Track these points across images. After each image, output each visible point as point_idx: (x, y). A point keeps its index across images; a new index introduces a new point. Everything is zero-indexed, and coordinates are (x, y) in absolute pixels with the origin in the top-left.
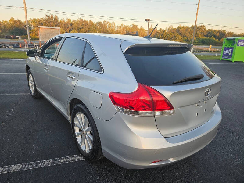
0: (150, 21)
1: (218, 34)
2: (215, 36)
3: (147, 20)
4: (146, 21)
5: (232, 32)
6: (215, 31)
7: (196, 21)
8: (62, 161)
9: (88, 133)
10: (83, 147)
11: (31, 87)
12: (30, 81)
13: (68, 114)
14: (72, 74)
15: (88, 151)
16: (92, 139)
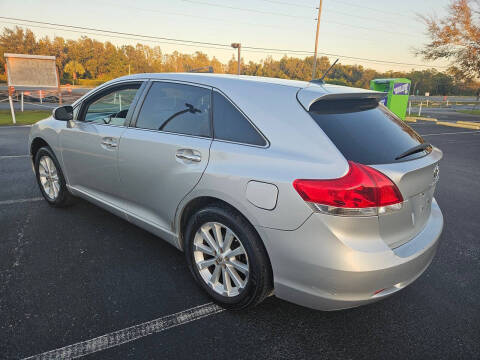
1: (350, 74)
3: (236, 46)
5: (373, 69)
6: (345, 67)
7: (316, 50)
8: (183, 318)
9: (232, 259)
10: (217, 287)
11: (46, 184)
12: (42, 172)
13: (174, 230)
14: (190, 151)
15: (232, 293)
16: (245, 268)
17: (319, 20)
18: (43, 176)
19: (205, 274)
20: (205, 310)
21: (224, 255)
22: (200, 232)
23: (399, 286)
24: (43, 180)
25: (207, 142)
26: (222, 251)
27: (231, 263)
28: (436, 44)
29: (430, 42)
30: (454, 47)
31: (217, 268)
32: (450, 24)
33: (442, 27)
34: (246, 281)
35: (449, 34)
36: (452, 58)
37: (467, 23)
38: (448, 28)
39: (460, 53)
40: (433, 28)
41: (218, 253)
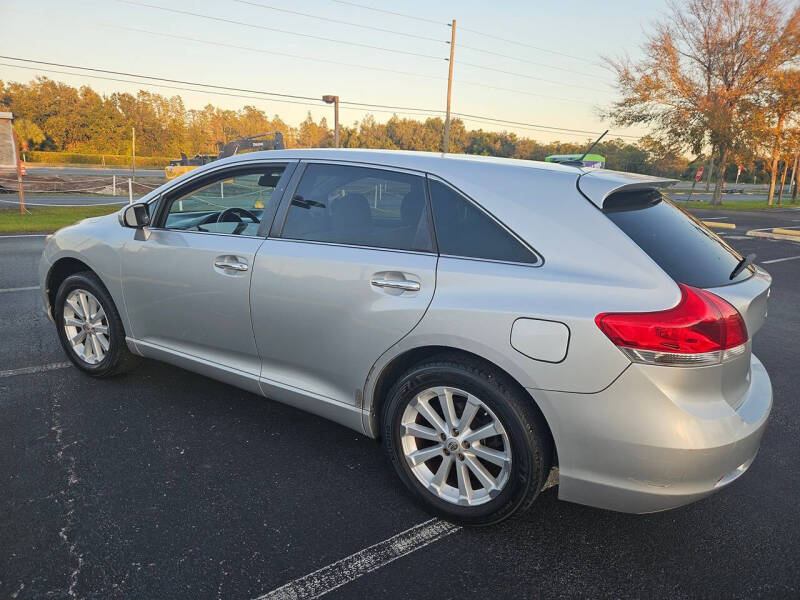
0: (340, 105)
1: (498, 146)
3: (328, 99)
4: (327, 102)
5: (531, 139)
6: (489, 136)
7: (448, 108)
8: (401, 546)
9: (475, 445)
10: (445, 492)
11: (76, 339)
12: (68, 317)
13: (361, 402)
14: (400, 275)
15: (476, 499)
16: (503, 458)
17: (451, 60)
18: (71, 324)
19: (422, 473)
20: (430, 531)
21: (460, 439)
22: (416, 403)
23: (742, 469)
24: (71, 332)
25: (431, 259)
26: (456, 433)
27: (474, 451)
28: (629, 102)
29: (621, 99)
30: (656, 107)
31: (446, 462)
32: (649, 72)
33: (638, 76)
34: (504, 478)
35: (647, 88)
36: (654, 124)
37: (674, 71)
38: (647, 78)
39: (665, 115)
40: (626, 78)
41: (449, 435)
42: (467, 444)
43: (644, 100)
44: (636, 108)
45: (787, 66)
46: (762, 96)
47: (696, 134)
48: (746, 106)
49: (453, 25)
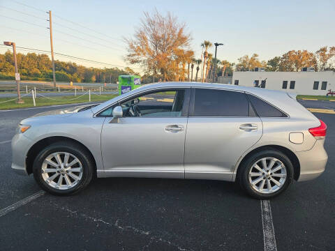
2: (64, 70)
3: (7, 44)
5: (83, 65)
6: (63, 63)
12: (44, 168)
13: (232, 169)
14: (250, 125)
16: (283, 174)
17: (50, 28)
21: (269, 173)
24: (45, 177)
26: (268, 171)
28: (134, 55)
29: (129, 53)
31: (264, 181)
33: (135, 46)
36: (141, 64)
37: (146, 46)
40: (132, 47)
41: (266, 173)
42: (271, 174)
43: (139, 54)
44: (136, 57)
45: (180, 48)
46: (173, 57)
47: (154, 68)
48: (169, 60)
49: (50, 13)
